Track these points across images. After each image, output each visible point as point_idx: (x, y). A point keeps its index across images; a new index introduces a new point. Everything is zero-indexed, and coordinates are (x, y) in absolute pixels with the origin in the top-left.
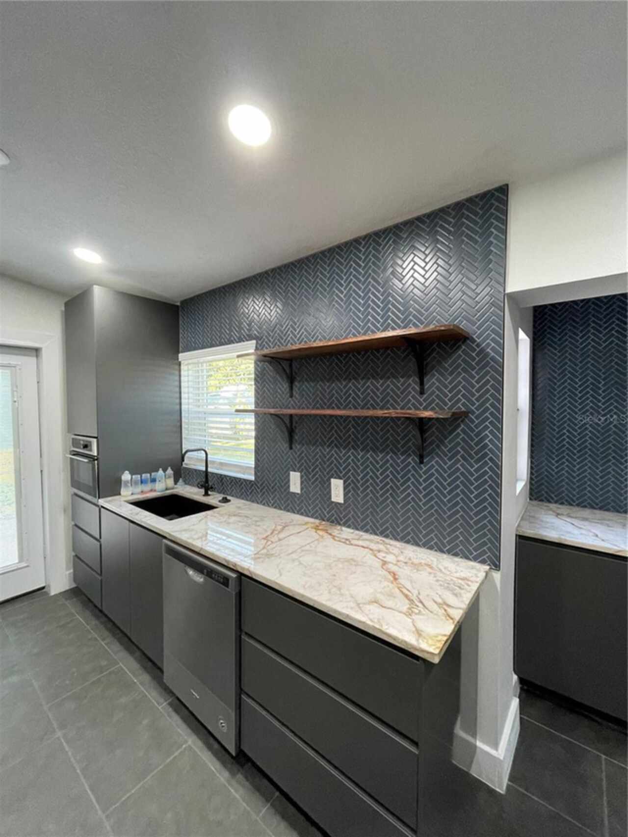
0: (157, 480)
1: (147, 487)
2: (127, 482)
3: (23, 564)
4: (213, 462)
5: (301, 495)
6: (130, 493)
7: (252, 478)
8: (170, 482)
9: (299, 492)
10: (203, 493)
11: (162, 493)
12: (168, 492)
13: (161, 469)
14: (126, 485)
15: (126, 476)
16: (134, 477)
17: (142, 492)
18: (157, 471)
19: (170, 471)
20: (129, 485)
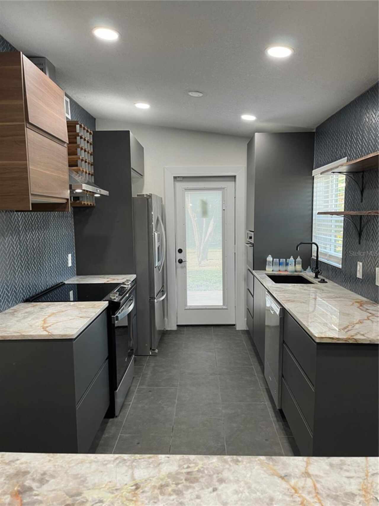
0: (289, 265)
1: (283, 268)
2: (269, 262)
3: (225, 307)
4: (321, 253)
5: (362, 280)
6: (272, 270)
7: (340, 266)
8: (299, 267)
9: (361, 278)
10: (314, 277)
11: (291, 273)
12: (296, 274)
13: (292, 257)
14: (269, 265)
15: (270, 258)
16: (274, 259)
17: (279, 270)
18: (289, 258)
19: (299, 259)
20: (271, 264)
